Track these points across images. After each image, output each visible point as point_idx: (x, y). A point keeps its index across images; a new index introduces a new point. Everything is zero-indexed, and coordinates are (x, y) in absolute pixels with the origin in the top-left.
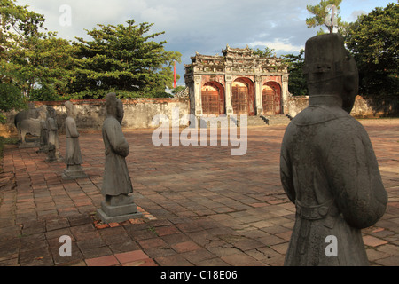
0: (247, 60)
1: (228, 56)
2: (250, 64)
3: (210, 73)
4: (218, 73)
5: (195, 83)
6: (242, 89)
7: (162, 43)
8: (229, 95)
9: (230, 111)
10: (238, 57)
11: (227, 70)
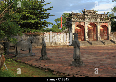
0: (94, 15)
1: (86, 13)
2: (95, 17)
3: (79, 21)
4: (82, 21)
5: (73, 25)
6: (91, 29)
7: (51, 8)
8: (86, 31)
9: (87, 38)
10: (89, 14)
11: (86, 20)
